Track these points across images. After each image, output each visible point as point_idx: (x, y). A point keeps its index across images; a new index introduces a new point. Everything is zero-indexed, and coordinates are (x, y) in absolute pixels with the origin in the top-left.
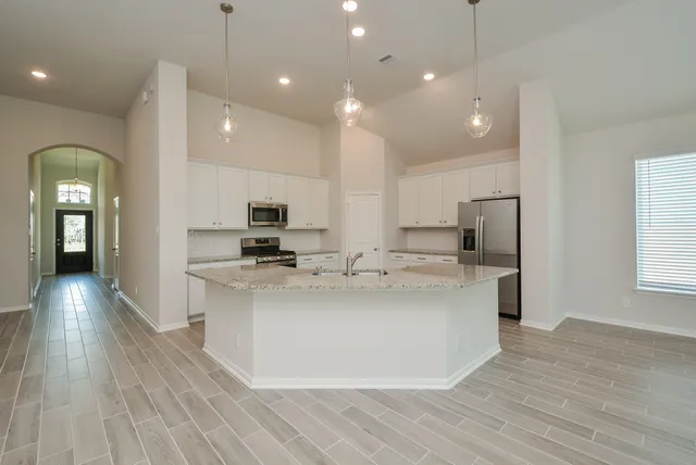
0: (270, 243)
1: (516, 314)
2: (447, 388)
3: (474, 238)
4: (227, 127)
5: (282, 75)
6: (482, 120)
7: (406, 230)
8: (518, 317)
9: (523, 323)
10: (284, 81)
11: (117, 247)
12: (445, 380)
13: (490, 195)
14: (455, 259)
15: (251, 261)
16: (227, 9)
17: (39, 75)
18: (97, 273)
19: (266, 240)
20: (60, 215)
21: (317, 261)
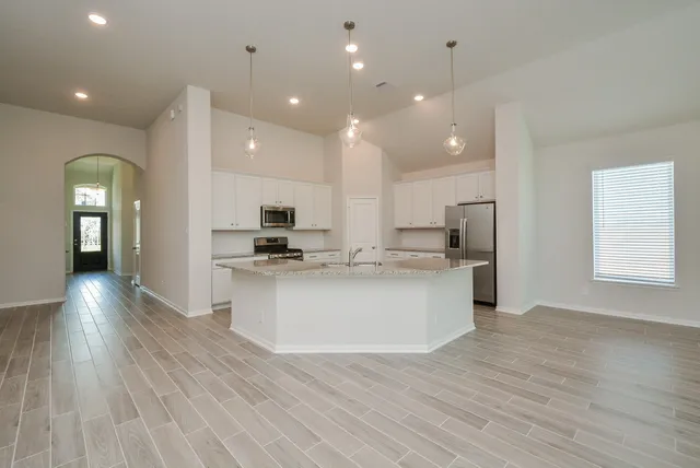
0: (279, 243)
1: (493, 301)
2: (426, 352)
3: (458, 237)
4: (252, 146)
5: (292, 96)
6: (458, 141)
7: (401, 230)
8: (494, 305)
9: (498, 309)
10: (294, 101)
11: (138, 246)
12: (426, 346)
13: (473, 199)
14: (443, 256)
15: (264, 257)
16: (251, 50)
17: (81, 96)
18: (112, 271)
19: (276, 240)
20: (78, 216)
21: (321, 258)
